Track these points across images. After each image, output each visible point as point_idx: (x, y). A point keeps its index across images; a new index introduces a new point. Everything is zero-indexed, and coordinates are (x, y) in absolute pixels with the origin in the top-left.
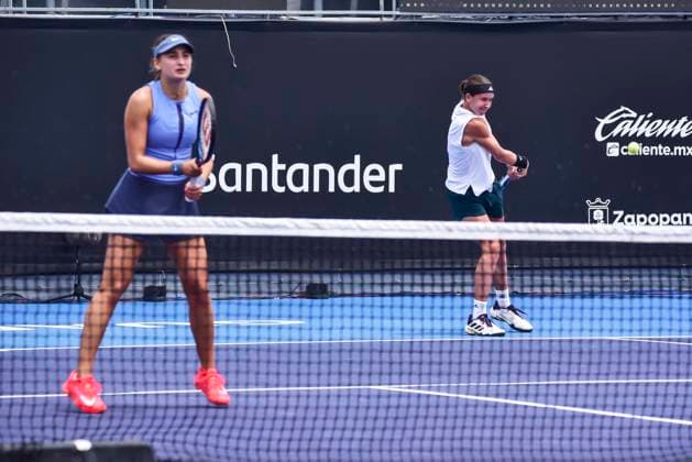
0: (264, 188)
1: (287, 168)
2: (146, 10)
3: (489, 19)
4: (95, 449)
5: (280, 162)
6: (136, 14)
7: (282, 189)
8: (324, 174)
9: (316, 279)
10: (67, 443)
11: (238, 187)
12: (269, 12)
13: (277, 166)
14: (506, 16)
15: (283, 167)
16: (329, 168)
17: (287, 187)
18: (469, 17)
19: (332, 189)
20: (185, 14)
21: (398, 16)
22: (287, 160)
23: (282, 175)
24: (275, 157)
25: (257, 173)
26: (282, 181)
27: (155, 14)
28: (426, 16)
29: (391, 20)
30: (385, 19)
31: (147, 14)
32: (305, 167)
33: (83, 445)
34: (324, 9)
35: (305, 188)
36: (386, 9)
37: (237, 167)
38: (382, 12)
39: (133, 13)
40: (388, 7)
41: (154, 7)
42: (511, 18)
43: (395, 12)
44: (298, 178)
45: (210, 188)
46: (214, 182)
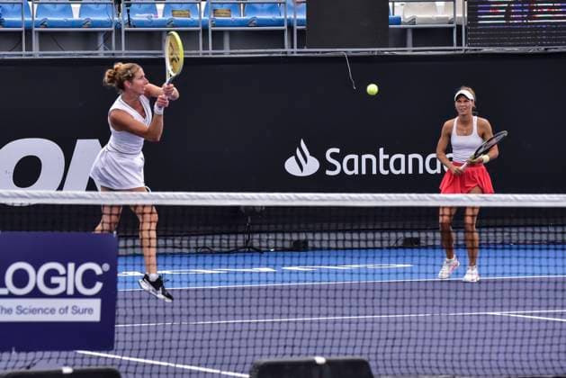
0: (374, 172)
1: (390, 157)
2: (292, 50)
3: (532, 50)
4: (328, 362)
5: (385, 153)
6: (286, 53)
7: (386, 172)
8: (415, 161)
9: (408, 235)
10: (310, 358)
11: (356, 171)
13: (383, 156)
14: (543, 48)
15: (387, 157)
16: (420, 157)
17: (390, 172)
18: (516, 49)
19: (421, 171)
20: (318, 52)
21: (466, 50)
22: (390, 152)
23: (386, 162)
24: (381, 150)
25: (369, 162)
26: (386, 167)
27: (298, 53)
28: (486, 50)
29: (462, 52)
30: (458, 52)
31: (293, 53)
32: (402, 157)
33: (320, 360)
34: (414, 46)
35: (403, 171)
36: (458, 45)
37: (356, 157)
38: (455, 47)
39: (283, 53)
40: (459, 43)
41: (298, 48)
42: (546, 49)
43: (464, 47)
44: (397, 164)
45: (337, 172)
46: (339, 168)
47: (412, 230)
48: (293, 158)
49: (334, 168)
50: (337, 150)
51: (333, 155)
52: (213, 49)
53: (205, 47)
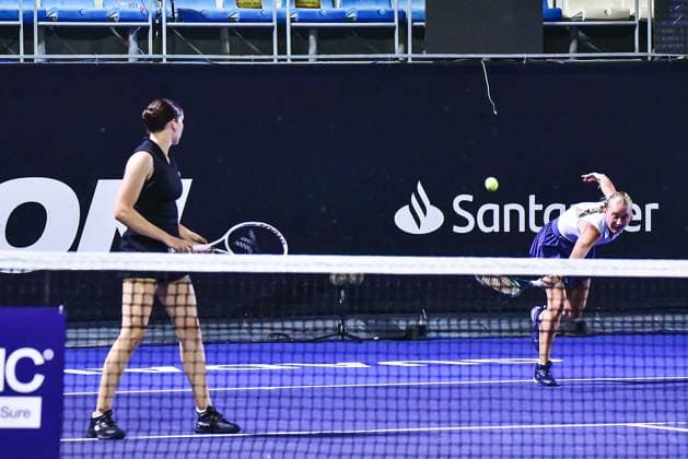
0: (522, 229)
1: (544, 208)
2: (405, 56)
5: (536, 203)
6: (395, 59)
7: (539, 229)
11: (496, 228)
12: (525, 56)
13: (534, 207)
15: (540, 207)
20: (442, 59)
21: (653, 58)
22: (544, 200)
23: (539, 215)
24: (532, 198)
25: (514, 214)
26: (539, 222)
27: (414, 59)
29: (648, 61)
31: (406, 59)
32: (561, 207)
34: (578, 52)
36: (641, 51)
37: (495, 208)
38: (637, 54)
39: (392, 59)
40: (643, 49)
41: (413, 52)
43: (650, 53)
45: (469, 228)
46: (472, 223)
48: (407, 207)
49: (464, 222)
50: (469, 198)
51: (463, 205)
52: (293, 53)
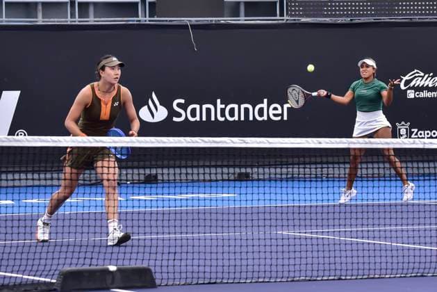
0: (213, 119)
1: (226, 106)
2: (145, 19)
3: (340, 20)
4: (119, 270)
5: (221, 104)
6: (140, 21)
7: (223, 119)
8: (247, 110)
9: (243, 170)
10: (105, 267)
11: (198, 118)
12: (214, 19)
13: (220, 106)
14: (349, 19)
15: (223, 106)
16: (250, 107)
17: (226, 118)
18: (328, 20)
19: (251, 118)
20: (167, 21)
21: (287, 20)
22: (225, 102)
23: (223, 111)
24: (219, 101)
25: (208, 110)
26: (223, 114)
27: (149, 21)
28: (304, 20)
29: (284, 22)
30: (280, 22)
31: (146, 21)
32: (236, 106)
33: (113, 268)
34: (245, 16)
35: (236, 118)
36: (280, 16)
37: (197, 107)
38: (278, 18)
39: (137, 21)
40: (282, 15)
41: (149, 17)
42: (351, 20)
43: (285, 17)
44: (232, 112)
45: (182, 119)
46: (184, 116)
47: (246, 167)
48: (146, 106)
49: (179, 115)
50: (182, 101)
51: (179, 105)
52: (79, 18)
53: (73, 15)
